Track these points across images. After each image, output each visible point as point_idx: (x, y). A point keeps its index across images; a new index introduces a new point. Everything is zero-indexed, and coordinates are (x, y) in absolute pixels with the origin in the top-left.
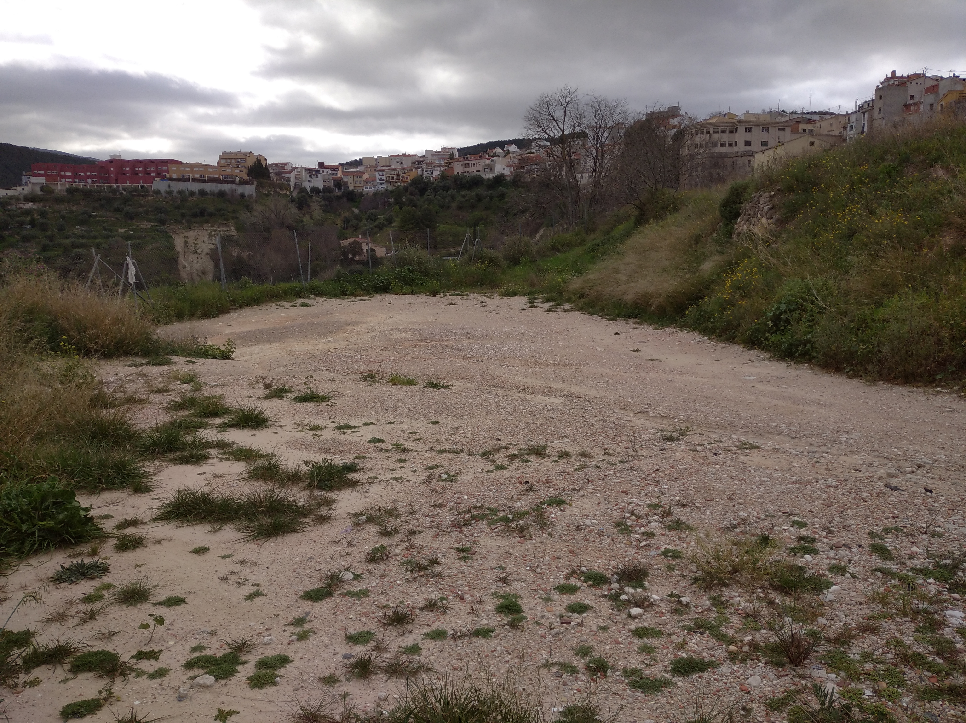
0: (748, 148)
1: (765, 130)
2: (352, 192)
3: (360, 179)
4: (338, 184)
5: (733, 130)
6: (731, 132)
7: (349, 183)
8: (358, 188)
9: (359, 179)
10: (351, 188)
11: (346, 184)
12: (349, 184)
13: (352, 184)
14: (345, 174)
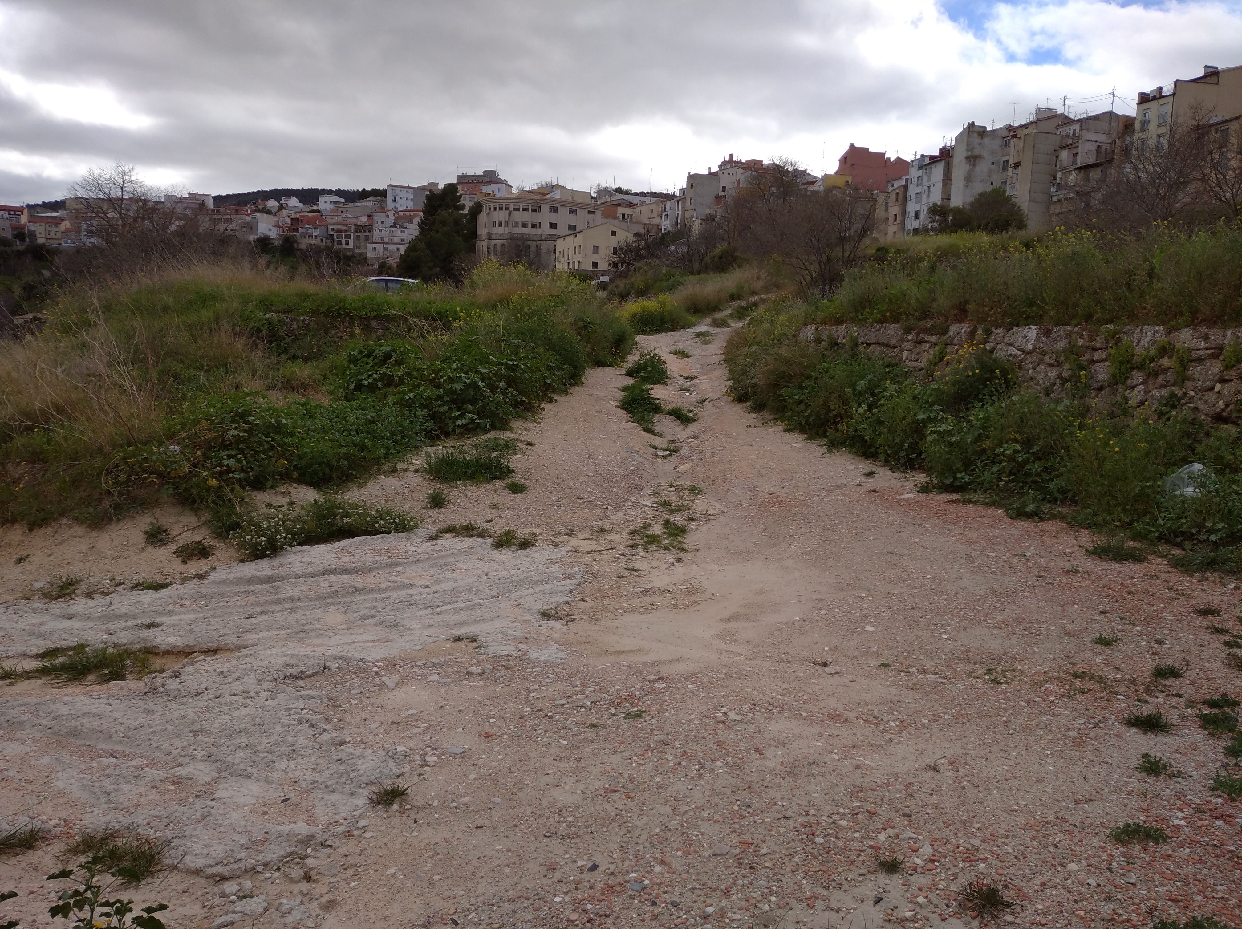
0: (553, 231)
1: (572, 211)
2: (42, 246)
3: (56, 229)
4: (20, 234)
5: (536, 209)
6: (535, 211)
7: (37, 233)
8: (52, 242)
9: (53, 229)
10: (41, 241)
11: (32, 234)
12: (38, 235)
13: (43, 236)
14: (33, 219)
